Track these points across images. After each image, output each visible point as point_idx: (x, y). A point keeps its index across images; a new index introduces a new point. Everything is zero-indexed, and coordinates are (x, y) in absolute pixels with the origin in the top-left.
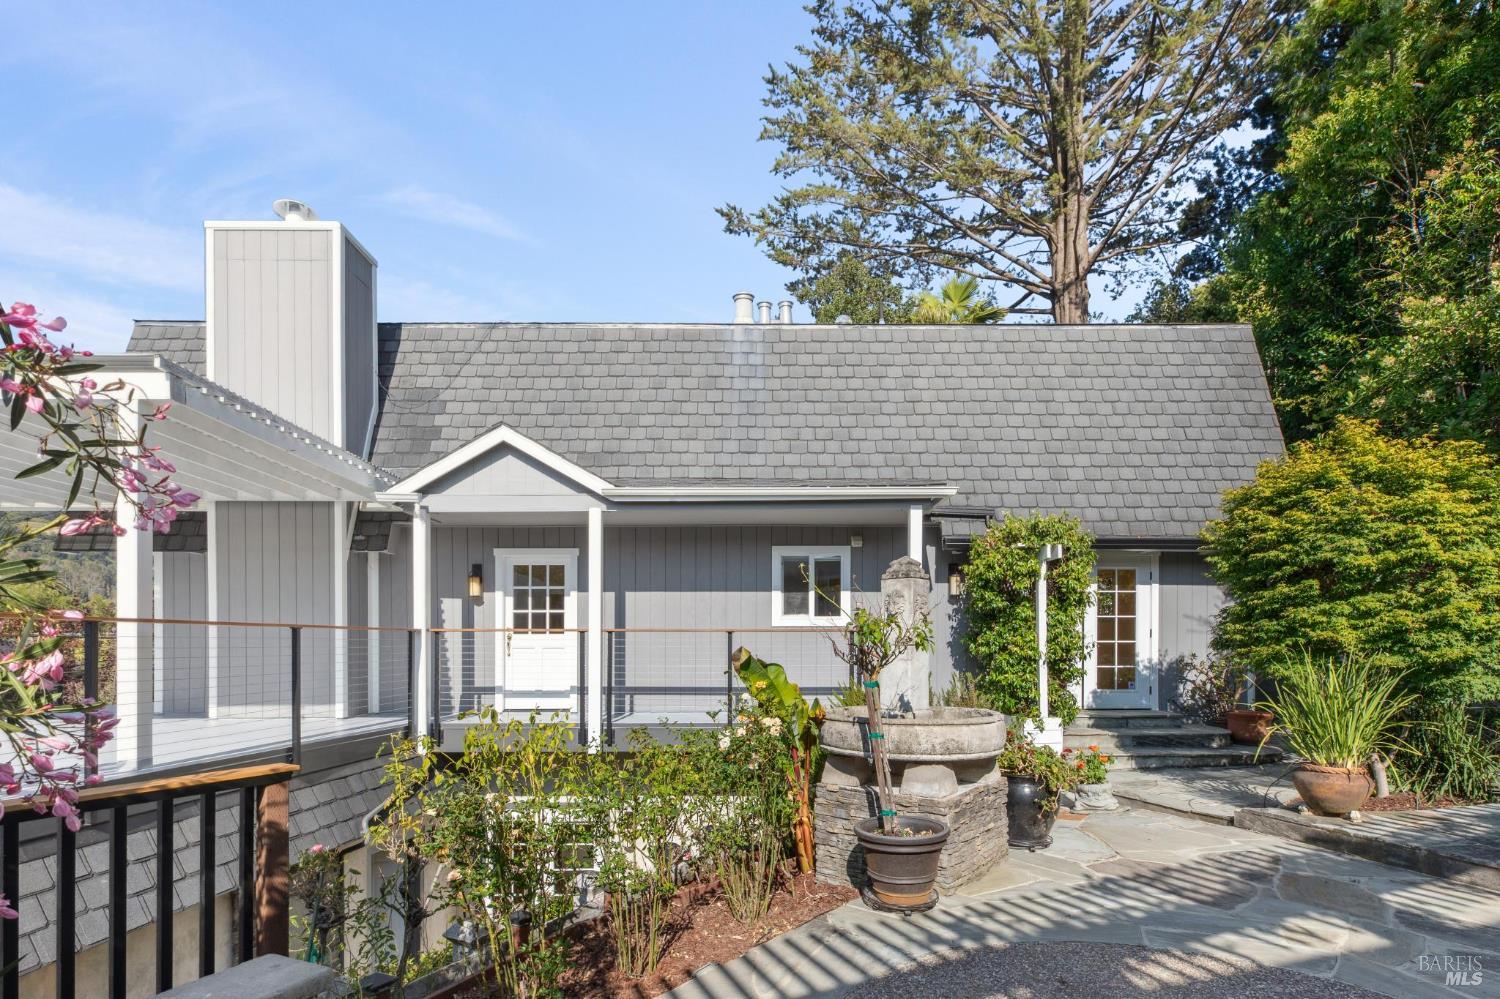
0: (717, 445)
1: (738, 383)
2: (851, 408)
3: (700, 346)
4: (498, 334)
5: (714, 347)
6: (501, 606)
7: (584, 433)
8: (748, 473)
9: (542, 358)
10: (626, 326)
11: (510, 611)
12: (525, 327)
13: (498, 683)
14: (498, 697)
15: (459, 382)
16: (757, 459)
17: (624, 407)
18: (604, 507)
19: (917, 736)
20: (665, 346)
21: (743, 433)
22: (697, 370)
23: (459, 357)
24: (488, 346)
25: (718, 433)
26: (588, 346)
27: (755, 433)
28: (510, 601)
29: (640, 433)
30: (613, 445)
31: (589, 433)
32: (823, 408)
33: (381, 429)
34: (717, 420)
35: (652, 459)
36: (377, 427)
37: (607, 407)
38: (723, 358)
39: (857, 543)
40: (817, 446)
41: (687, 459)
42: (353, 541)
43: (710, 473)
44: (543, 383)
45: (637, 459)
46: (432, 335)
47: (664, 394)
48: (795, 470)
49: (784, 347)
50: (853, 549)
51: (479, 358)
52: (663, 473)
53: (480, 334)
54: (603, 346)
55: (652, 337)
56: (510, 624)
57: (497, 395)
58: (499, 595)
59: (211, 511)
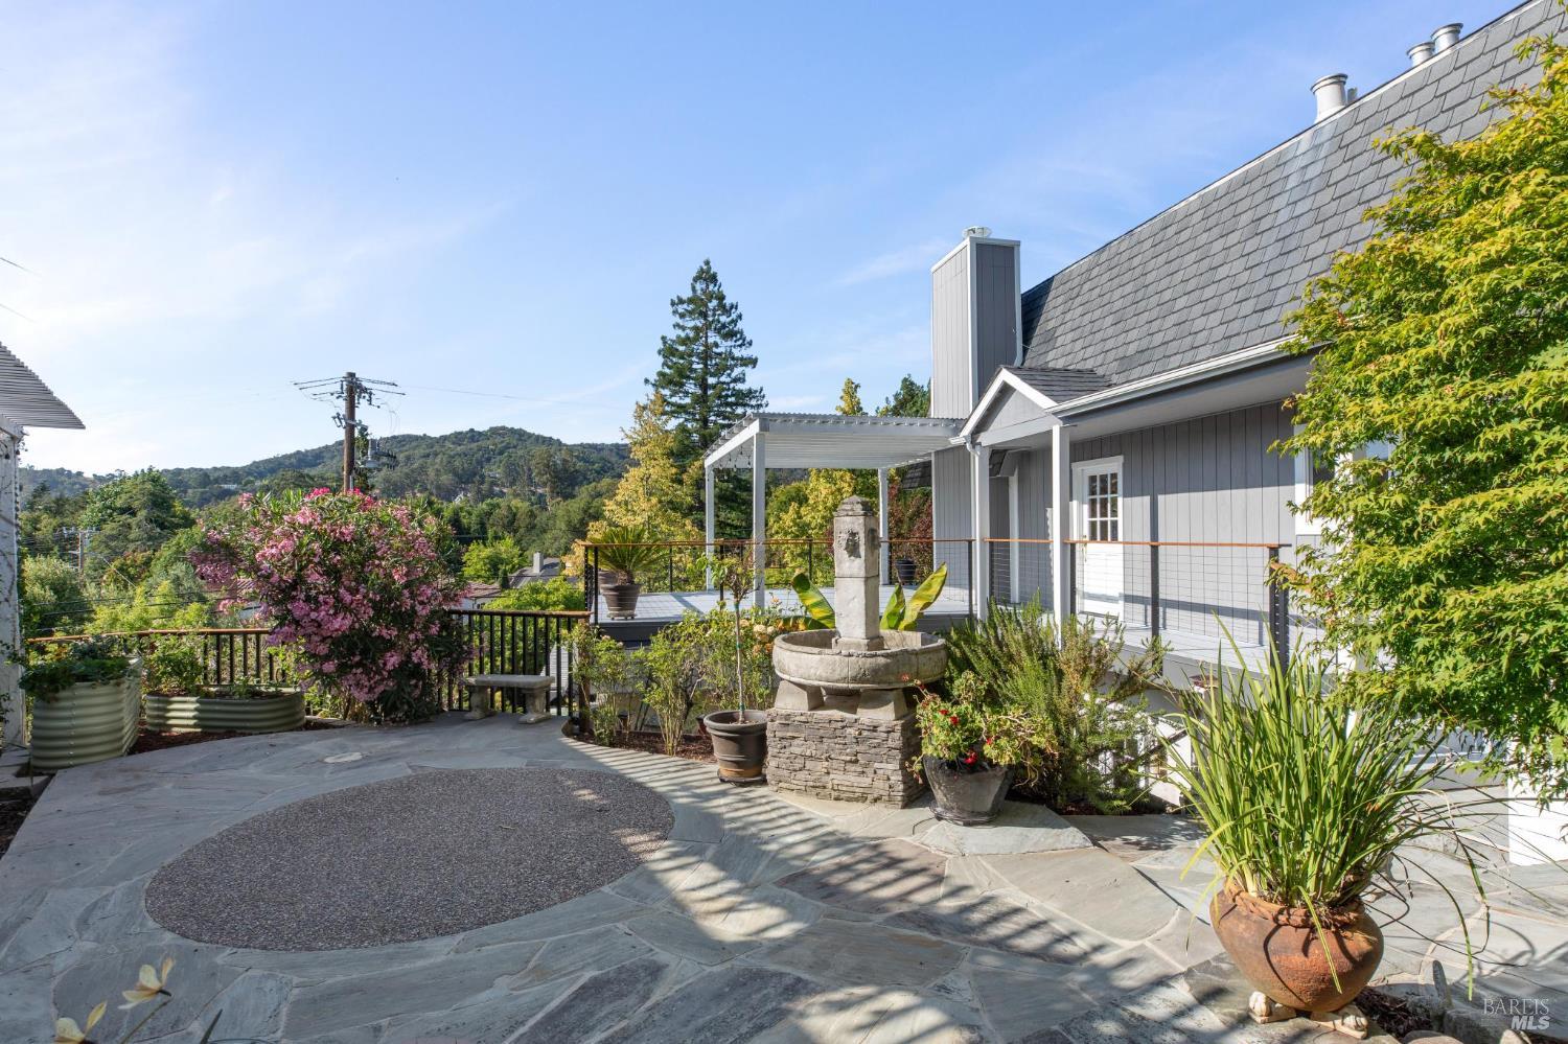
7: (1130, 336)
11: (1087, 519)
15: (1069, 316)
17: (1167, 295)
26: (1160, 236)
28: (1086, 508)
31: (1134, 334)
54: (1171, 231)
56: (1086, 531)
58: (1078, 503)
59: (933, 459)
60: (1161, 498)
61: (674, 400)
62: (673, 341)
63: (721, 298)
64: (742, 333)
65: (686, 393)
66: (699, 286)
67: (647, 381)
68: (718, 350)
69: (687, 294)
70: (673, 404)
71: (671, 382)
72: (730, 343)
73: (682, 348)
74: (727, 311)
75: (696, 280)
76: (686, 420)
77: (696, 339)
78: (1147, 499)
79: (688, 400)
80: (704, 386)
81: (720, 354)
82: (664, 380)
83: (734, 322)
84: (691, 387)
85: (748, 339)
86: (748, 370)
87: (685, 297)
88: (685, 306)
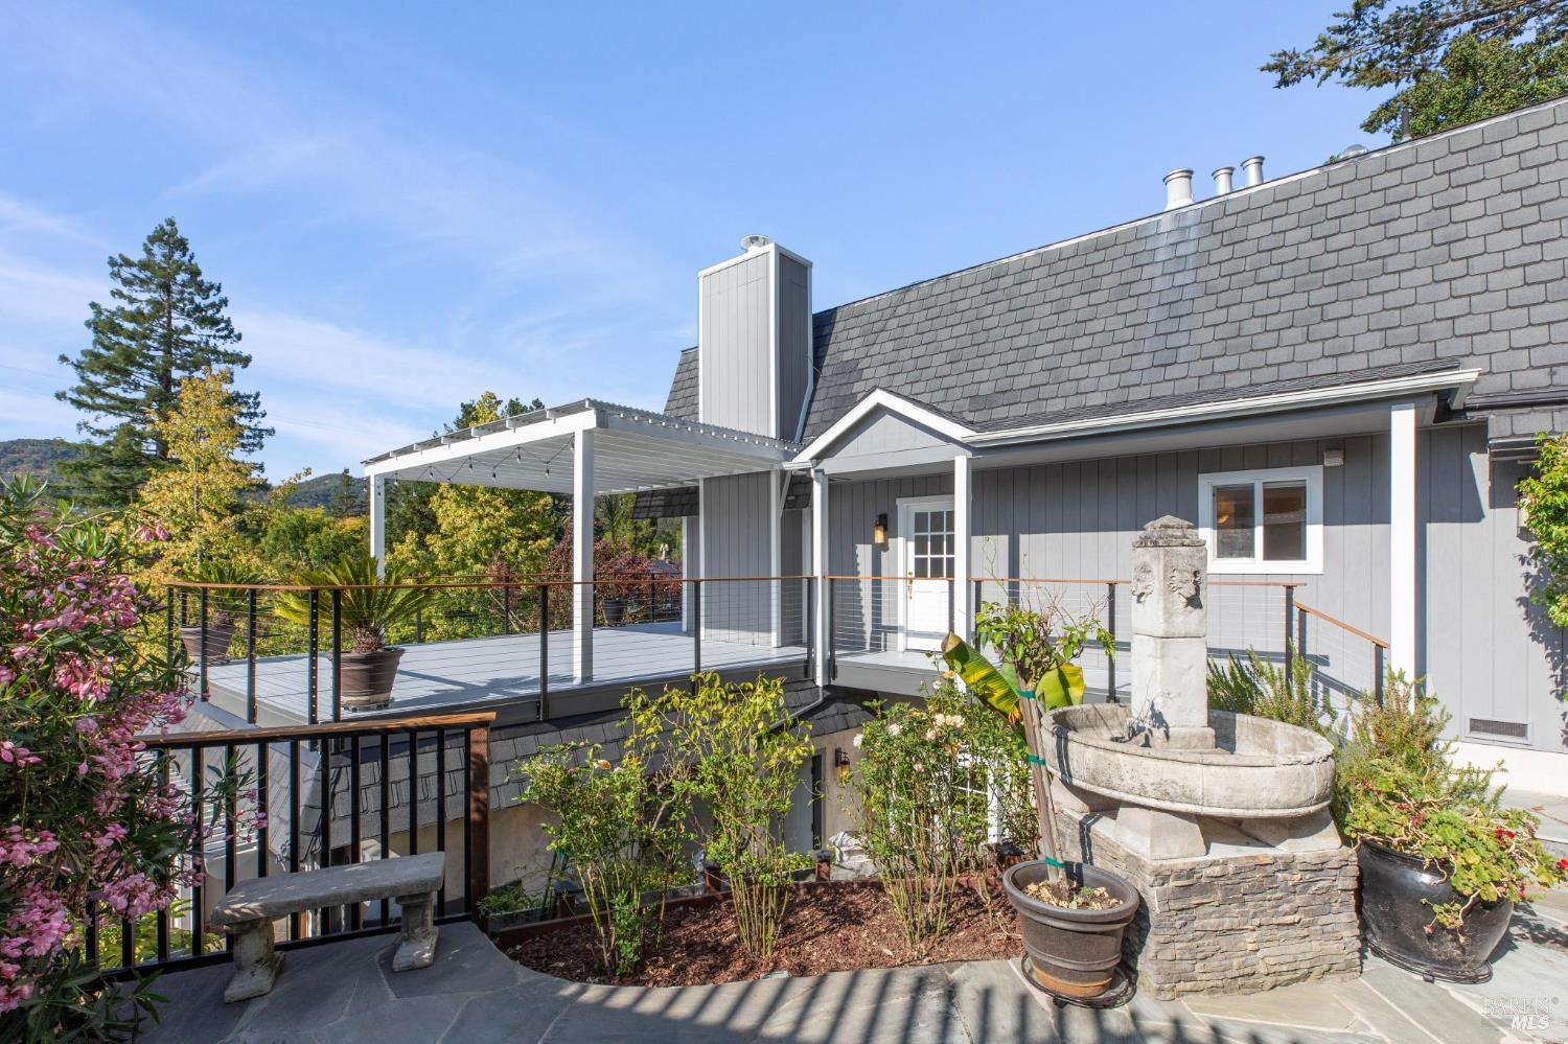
0: (1125, 363)
1: (1159, 284)
2: (1328, 278)
3: (1117, 251)
4: (911, 296)
5: (1132, 248)
6: (903, 552)
7: (978, 376)
8: (1165, 390)
9: (947, 309)
10: (1032, 253)
11: (912, 556)
12: (933, 282)
13: (900, 622)
14: (900, 636)
15: (874, 350)
16: (1174, 372)
17: (1022, 341)
18: (970, 455)
19: (1118, 767)
20: (1074, 264)
21: (1159, 343)
22: (1108, 281)
23: (877, 327)
24: (902, 310)
25: (1128, 348)
26: (991, 285)
27: (1173, 341)
28: (912, 545)
29: (1036, 365)
30: (1005, 384)
31: (984, 375)
32: (1284, 286)
33: (814, 404)
34: (1128, 334)
35: (1045, 392)
36: (811, 402)
37: (1004, 345)
38: (1143, 259)
39: (1334, 461)
40: (1269, 339)
41: (1084, 385)
42: (787, 501)
43: (1112, 398)
44: (946, 333)
45: (1031, 394)
46: (856, 310)
47: (1068, 317)
48: (1228, 376)
49: (1229, 222)
50: (1325, 468)
51: (893, 323)
52: (1056, 406)
53: (896, 298)
54: (1007, 281)
55: (1061, 257)
56: (912, 568)
57: (905, 354)
58: (900, 540)
59: (701, 485)
60: (1023, 538)
61: (112, 391)
62: (114, 314)
63: (195, 273)
64: (228, 322)
65: (137, 386)
66: (158, 251)
67: (63, 359)
68: (188, 338)
69: (138, 255)
70: (112, 397)
71: (109, 367)
72: (207, 331)
73: (129, 326)
74: (205, 290)
75: (152, 240)
76: (134, 420)
77: (154, 316)
78: (1004, 539)
79: (140, 395)
80: (166, 381)
81: (191, 343)
82: (93, 361)
83: (217, 307)
84: (144, 378)
85: (236, 332)
86: (237, 369)
87: (135, 259)
88: (135, 270)
